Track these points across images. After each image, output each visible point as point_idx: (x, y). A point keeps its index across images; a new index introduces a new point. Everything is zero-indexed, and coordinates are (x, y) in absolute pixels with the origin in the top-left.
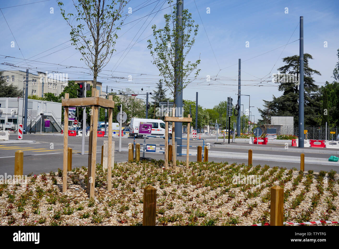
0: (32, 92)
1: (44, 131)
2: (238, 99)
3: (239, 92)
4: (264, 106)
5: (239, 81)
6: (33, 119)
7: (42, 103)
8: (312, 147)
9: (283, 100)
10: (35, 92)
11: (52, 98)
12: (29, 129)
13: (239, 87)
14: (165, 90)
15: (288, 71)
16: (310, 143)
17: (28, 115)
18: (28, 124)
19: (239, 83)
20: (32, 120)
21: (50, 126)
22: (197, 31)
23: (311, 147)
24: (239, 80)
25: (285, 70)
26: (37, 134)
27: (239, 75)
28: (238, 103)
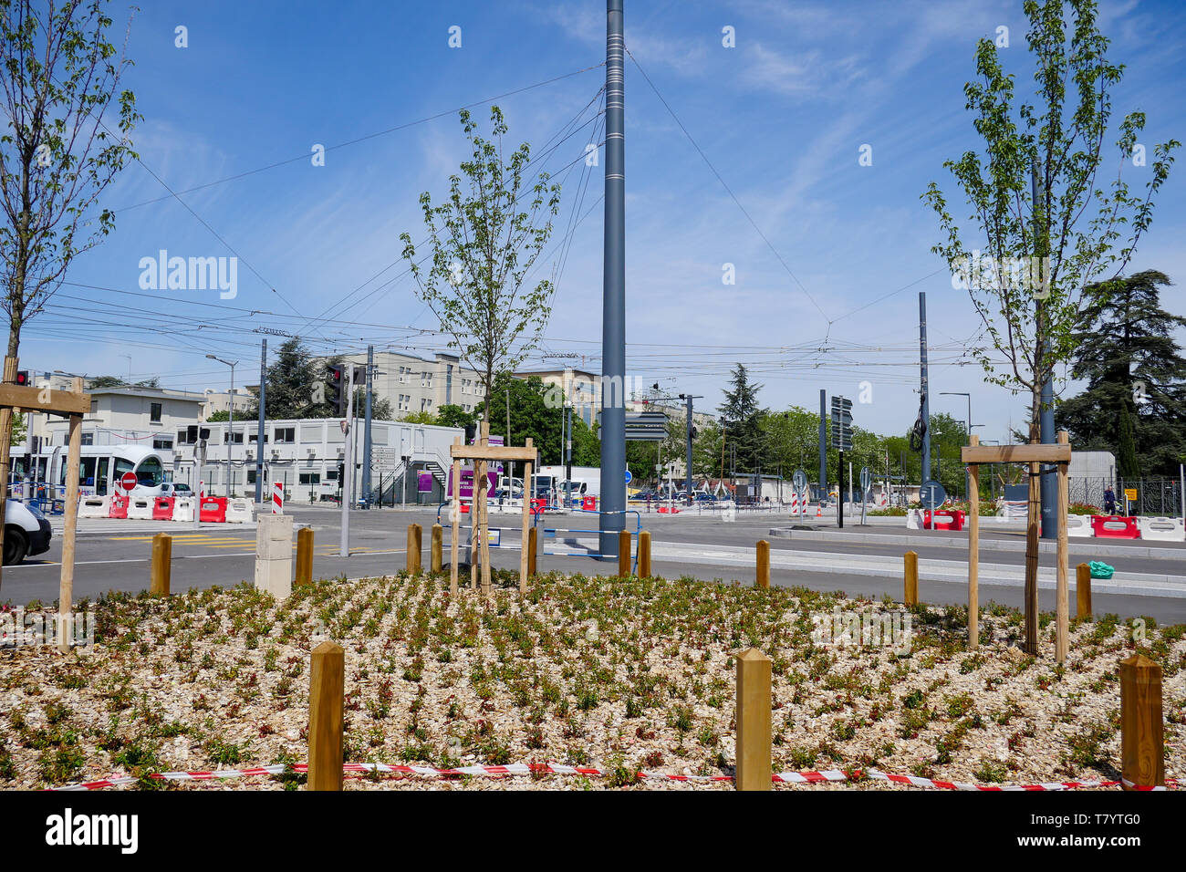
0: (423, 405)
1: (418, 501)
2: (922, 404)
3: (924, 385)
4: (1027, 422)
5: (921, 354)
6: (389, 472)
7: (413, 429)
8: (1099, 537)
9: (1082, 404)
10: (429, 405)
11: (456, 417)
12: (377, 496)
13: (924, 372)
14: (754, 388)
15: (1096, 322)
16: (1093, 526)
17: (374, 461)
18: (375, 484)
19: (924, 361)
20: (385, 474)
21: (433, 487)
22: (558, 201)
23: (1095, 536)
24: (923, 351)
25: (1090, 319)
26: (397, 508)
27: (921, 336)
28: (921, 416)
